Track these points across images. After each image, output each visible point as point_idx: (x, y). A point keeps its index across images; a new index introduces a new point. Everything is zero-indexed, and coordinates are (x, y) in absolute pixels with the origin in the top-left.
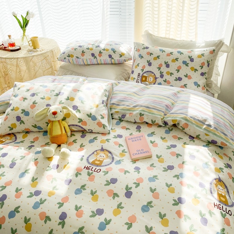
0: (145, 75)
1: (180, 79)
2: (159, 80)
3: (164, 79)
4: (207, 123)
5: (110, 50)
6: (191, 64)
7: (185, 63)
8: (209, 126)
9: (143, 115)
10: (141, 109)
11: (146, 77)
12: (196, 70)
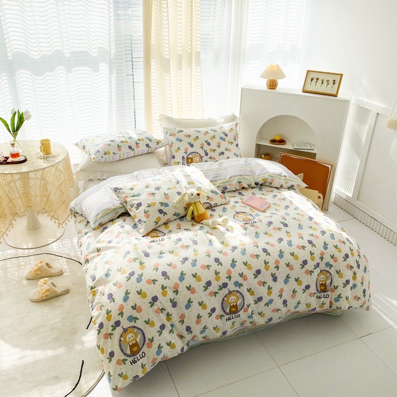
0: (190, 156)
1: (222, 153)
2: (205, 158)
3: (209, 156)
4: (283, 175)
5: (145, 139)
6: (227, 139)
7: (221, 138)
8: (285, 176)
9: (241, 182)
10: (236, 178)
11: (192, 159)
12: (232, 143)
